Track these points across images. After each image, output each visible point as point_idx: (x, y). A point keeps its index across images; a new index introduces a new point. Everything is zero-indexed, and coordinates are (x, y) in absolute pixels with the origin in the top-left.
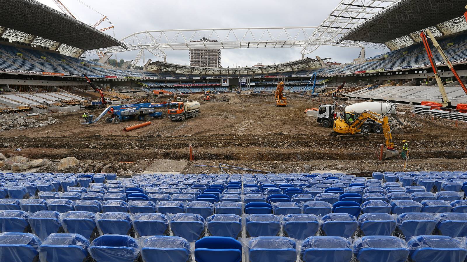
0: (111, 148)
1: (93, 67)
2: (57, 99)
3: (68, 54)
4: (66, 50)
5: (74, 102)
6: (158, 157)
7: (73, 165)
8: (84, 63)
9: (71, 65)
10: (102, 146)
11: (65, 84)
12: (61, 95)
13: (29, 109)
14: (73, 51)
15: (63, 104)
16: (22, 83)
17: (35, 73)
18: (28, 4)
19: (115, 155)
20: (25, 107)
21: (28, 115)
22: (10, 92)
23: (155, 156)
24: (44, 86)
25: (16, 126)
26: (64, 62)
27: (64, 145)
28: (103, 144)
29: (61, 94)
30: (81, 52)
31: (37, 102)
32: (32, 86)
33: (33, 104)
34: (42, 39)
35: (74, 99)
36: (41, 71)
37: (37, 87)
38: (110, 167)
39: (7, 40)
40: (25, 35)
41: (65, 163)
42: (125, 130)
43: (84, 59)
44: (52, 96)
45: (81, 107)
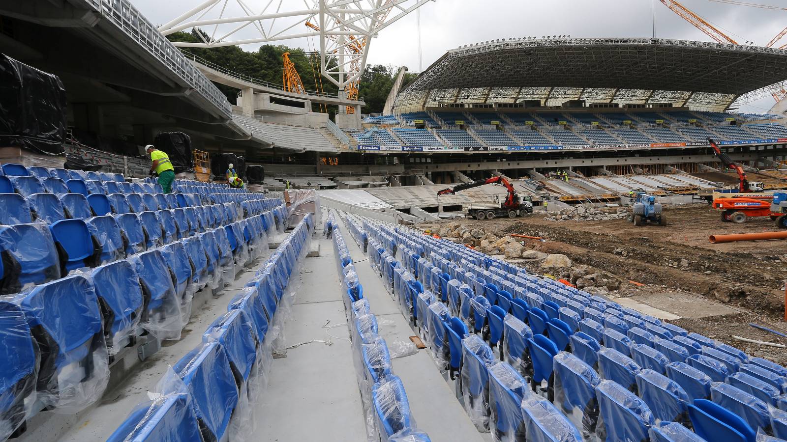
0: (642, 259)
1: (752, 124)
2: (660, 185)
3: (703, 108)
4: (701, 103)
5: (689, 190)
6: (716, 294)
7: (559, 265)
8: (732, 119)
9: (704, 127)
10: (631, 254)
11: (687, 160)
12: (672, 178)
13: (616, 198)
14: (714, 101)
15: (668, 192)
16: (622, 162)
17: (640, 147)
18: (639, 47)
19: (638, 271)
20: (612, 195)
21: (606, 206)
22: (605, 175)
23: (710, 289)
24: (652, 165)
25: (575, 216)
26: (692, 124)
27: (588, 244)
28: (634, 250)
29: (672, 176)
30: (730, 100)
31: (630, 188)
32: (635, 166)
33: (622, 190)
34: (663, 93)
35: (691, 185)
36: (650, 141)
37: (642, 167)
38: (593, 279)
39: (617, 105)
40: (639, 93)
41: (551, 261)
42: (712, 238)
43: (736, 111)
44: (656, 180)
45: (693, 199)
